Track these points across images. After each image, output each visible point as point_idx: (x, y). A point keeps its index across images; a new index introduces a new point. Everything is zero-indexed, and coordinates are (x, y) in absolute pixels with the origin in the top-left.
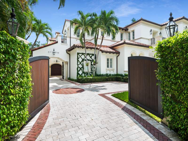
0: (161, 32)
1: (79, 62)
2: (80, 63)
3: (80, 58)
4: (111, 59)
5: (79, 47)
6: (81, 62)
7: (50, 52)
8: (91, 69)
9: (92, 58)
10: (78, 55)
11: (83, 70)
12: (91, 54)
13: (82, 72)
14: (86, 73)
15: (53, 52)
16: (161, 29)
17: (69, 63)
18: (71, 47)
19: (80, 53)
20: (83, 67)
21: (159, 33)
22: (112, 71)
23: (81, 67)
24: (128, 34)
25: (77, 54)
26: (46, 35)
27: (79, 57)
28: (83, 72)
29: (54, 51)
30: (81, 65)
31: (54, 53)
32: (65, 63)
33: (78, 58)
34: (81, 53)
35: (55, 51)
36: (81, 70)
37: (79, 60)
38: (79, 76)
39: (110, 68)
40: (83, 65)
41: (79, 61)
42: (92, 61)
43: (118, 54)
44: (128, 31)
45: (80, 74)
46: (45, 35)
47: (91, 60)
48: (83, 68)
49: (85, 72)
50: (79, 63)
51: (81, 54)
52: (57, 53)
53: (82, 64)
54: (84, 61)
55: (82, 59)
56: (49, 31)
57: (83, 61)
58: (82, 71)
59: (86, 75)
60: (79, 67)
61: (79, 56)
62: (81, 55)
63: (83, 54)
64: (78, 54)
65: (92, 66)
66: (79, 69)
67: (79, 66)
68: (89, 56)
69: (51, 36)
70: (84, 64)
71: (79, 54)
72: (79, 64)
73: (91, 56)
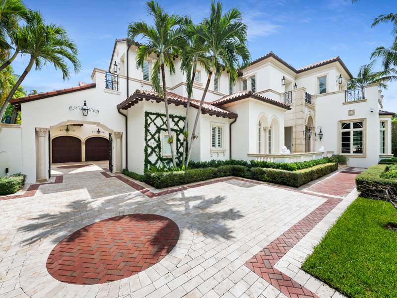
0: (296, 84)
1: (148, 134)
2: (153, 137)
3: (152, 124)
4: (219, 129)
5: (148, 97)
6: (155, 134)
7: (73, 108)
8: (178, 150)
9: (178, 126)
10: (148, 118)
11: (160, 152)
12: (176, 117)
13: (156, 158)
14: (165, 160)
15: (82, 109)
16: (296, 78)
17: (124, 136)
18: (129, 99)
19: (151, 113)
20: (159, 146)
21: (293, 84)
22: (222, 154)
23: (153, 146)
24: (242, 83)
25: (144, 114)
26: (60, 63)
27: (149, 121)
28: (160, 158)
29: (85, 107)
30: (154, 142)
31: (85, 110)
32: (116, 135)
33: (147, 125)
34: (154, 114)
35: (88, 106)
36: (154, 153)
37: (149, 128)
38: (149, 168)
39: (217, 148)
40: (159, 141)
41: (148, 130)
42: (178, 133)
43: (234, 119)
44: (243, 77)
45: (153, 162)
46: (57, 62)
47: (176, 131)
48: (160, 149)
49: (164, 157)
50: (149, 137)
51: (155, 116)
52: (94, 111)
53: (157, 139)
54: (161, 131)
55: (157, 127)
56: (69, 51)
57: (159, 133)
58: (157, 155)
59: (165, 164)
60: (149, 147)
61: (151, 119)
62: (155, 119)
63: (158, 115)
64: (147, 114)
65: (179, 143)
66: (149, 150)
67: (149, 143)
68: (173, 121)
69: (75, 65)
70: (161, 140)
71: (150, 116)
72: (150, 140)
73: (178, 122)
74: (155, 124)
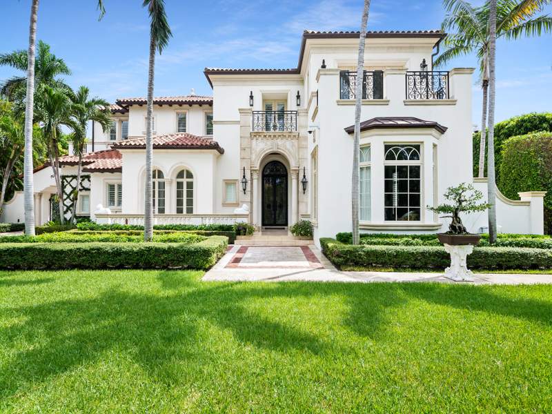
0: (298, 93)
2: (68, 197)
3: (68, 186)
4: (121, 186)
6: (70, 194)
10: (64, 180)
11: (74, 210)
16: (303, 81)
21: (291, 94)
25: (61, 177)
28: (74, 216)
30: (70, 201)
33: (63, 187)
34: (70, 177)
37: (65, 189)
39: (115, 207)
41: (64, 192)
45: (68, 219)
49: (78, 215)
50: (65, 196)
55: (72, 188)
58: (71, 213)
61: (67, 181)
62: (71, 181)
63: (74, 177)
71: (66, 178)
74: (70, 185)
